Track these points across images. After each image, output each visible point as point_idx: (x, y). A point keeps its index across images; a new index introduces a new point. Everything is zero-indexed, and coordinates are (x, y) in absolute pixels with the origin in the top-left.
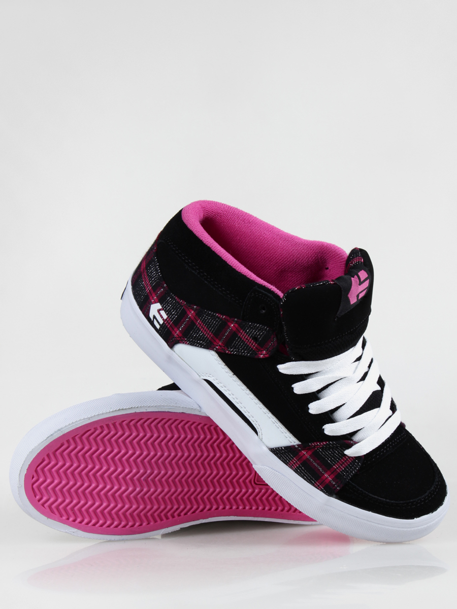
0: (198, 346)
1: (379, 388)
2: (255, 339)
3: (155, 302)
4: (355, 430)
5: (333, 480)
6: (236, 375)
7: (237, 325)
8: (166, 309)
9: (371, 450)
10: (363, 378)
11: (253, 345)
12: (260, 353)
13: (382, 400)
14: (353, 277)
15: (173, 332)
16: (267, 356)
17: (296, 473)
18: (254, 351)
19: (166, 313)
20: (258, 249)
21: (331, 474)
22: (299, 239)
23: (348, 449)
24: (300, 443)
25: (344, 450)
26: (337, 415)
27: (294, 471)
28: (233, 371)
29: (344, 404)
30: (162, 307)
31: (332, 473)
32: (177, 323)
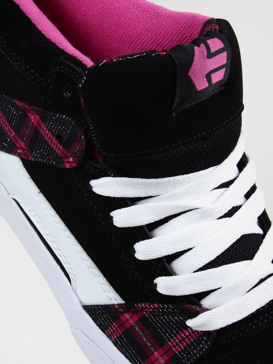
1: (259, 231)
2: (59, 137)
4: (205, 290)
6: (43, 194)
7: (38, 118)
9: (230, 323)
10: (230, 213)
11: (58, 148)
12: (66, 160)
13: (258, 249)
14: (199, 46)
16: (74, 165)
17: (115, 345)
20: (107, 23)
21: (163, 354)
22: (164, 9)
23: (192, 318)
24: (123, 302)
25: (186, 320)
26: (177, 264)
27: (113, 342)
28: (39, 188)
29: (191, 249)
31: (165, 353)
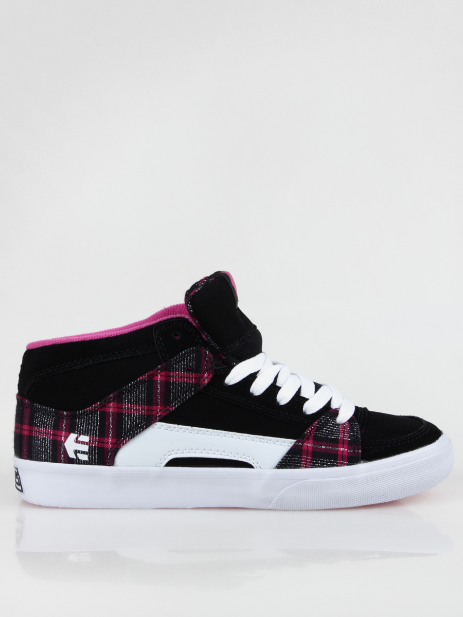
0: (140, 432)
2: (188, 370)
3: (66, 437)
5: (349, 449)
7: (163, 373)
8: (83, 431)
11: (191, 377)
12: (202, 380)
15: (105, 446)
16: (210, 377)
17: (314, 468)
18: (195, 384)
19: (85, 435)
21: (343, 446)
24: (296, 440)
25: (335, 421)
26: (304, 394)
27: (311, 468)
30: (77, 433)
31: (343, 444)
32: (103, 434)
